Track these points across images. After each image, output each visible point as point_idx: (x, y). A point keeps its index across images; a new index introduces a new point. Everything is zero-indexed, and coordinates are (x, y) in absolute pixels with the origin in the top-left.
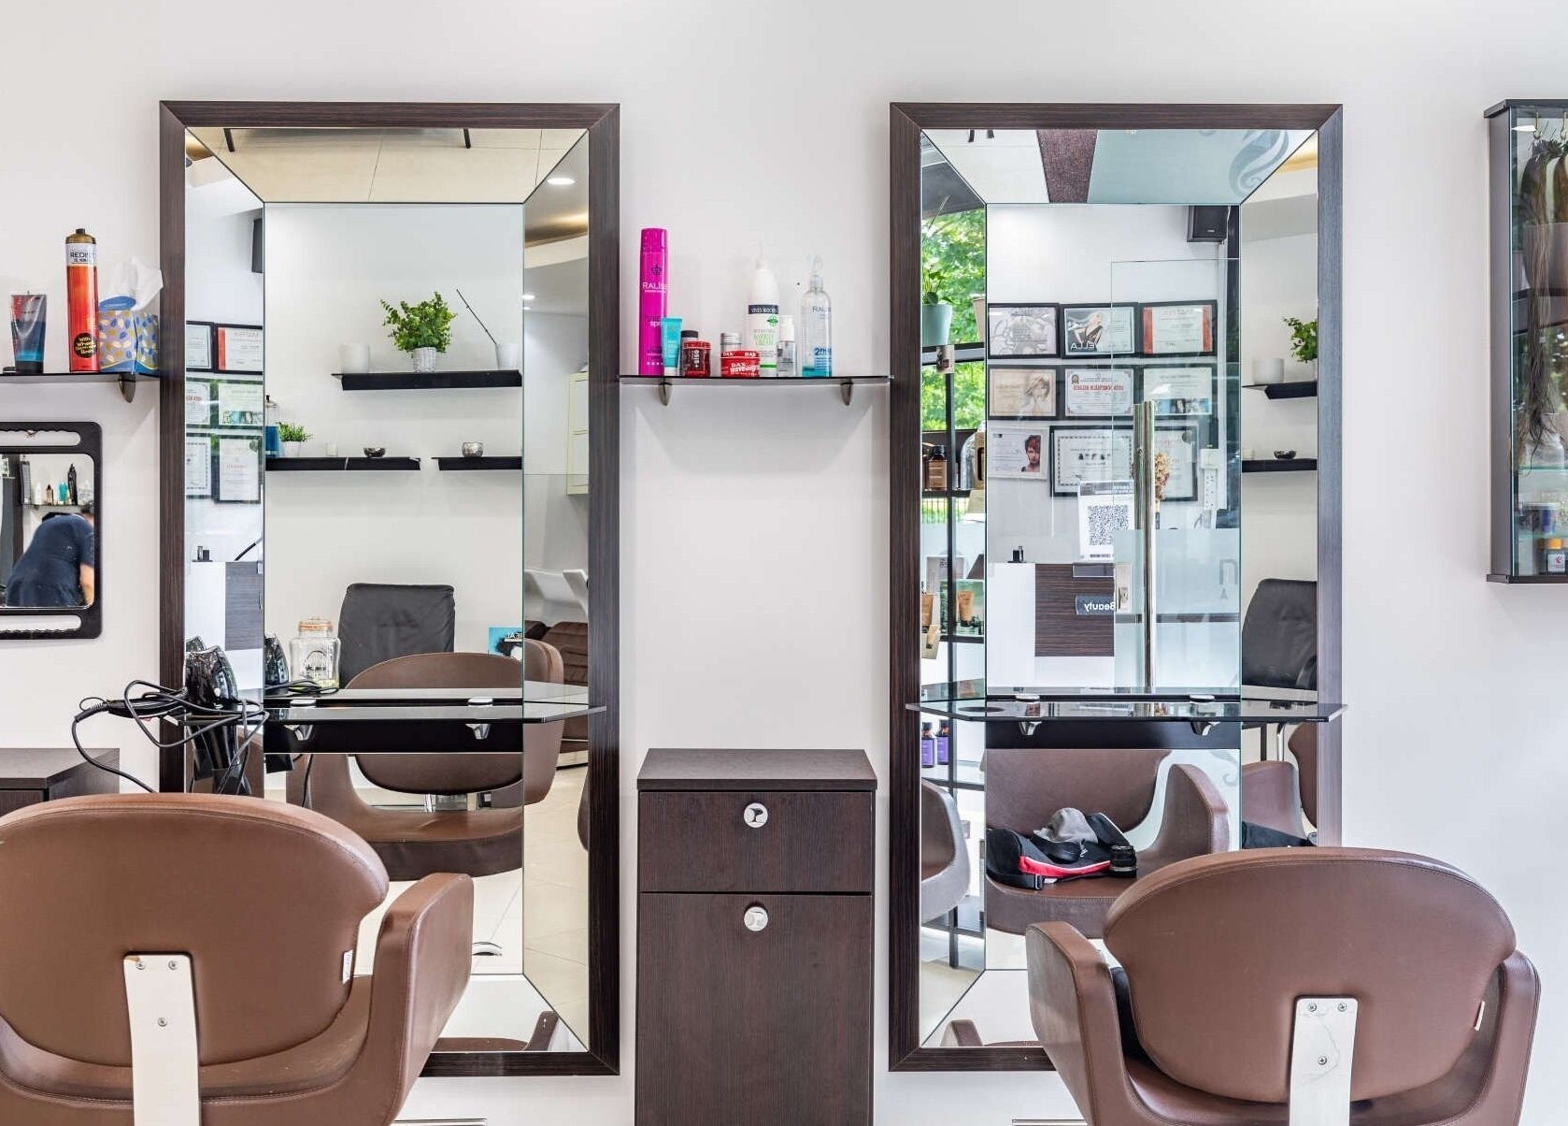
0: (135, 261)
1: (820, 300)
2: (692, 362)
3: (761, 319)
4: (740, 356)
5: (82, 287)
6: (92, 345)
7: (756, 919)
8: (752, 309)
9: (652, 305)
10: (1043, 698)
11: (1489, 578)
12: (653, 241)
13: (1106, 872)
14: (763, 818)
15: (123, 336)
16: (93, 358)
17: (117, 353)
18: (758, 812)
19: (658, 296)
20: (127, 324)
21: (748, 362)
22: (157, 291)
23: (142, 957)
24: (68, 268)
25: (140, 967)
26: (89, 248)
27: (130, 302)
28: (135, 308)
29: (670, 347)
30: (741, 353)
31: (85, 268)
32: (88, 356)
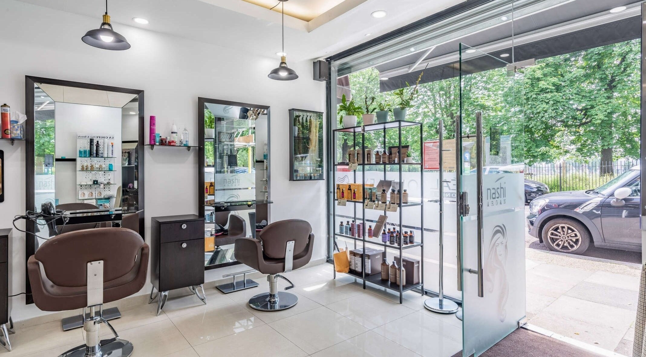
0: (17, 112)
1: (187, 132)
2: (163, 142)
3: (174, 135)
4: (173, 142)
5: (6, 118)
6: (9, 132)
7: (184, 245)
8: (172, 133)
9: (152, 131)
10: (225, 203)
11: (289, 180)
12: (152, 118)
13: (223, 234)
14: (185, 227)
15: (17, 130)
16: (9, 135)
17: (15, 134)
18: (184, 226)
19: (154, 129)
20: (18, 127)
21: (174, 143)
22: (25, 120)
23: (92, 262)
24: (2, 113)
25: (92, 264)
26: (8, 109)
27: (17, 122)
28: (19, 123)
29: (158, 139)
30: (173, 141)
31: (7, 114)
32: (8, 134)
